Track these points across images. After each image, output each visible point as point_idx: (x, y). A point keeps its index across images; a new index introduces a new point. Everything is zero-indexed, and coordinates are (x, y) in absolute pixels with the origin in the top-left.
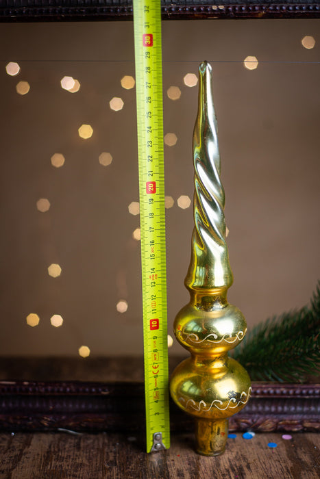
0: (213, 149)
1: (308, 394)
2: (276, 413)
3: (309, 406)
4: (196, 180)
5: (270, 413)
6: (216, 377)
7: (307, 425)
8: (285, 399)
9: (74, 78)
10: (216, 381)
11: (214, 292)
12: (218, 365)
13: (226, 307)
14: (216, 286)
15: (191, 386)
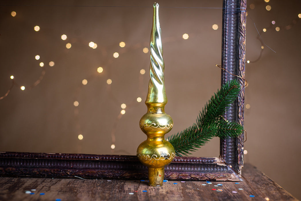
0: (159, 42)
1: (193, 161)
2: (178, 171)
3: (194, 168)
4: (151, 56)
5: (175, 171)
6: (159, 146)
7: (193, 176)
8: (183, 164)
9: (95, 43)
10: (157, 148)
11: (158, 105)
12: (159, 140)
13: (163, 113)
14: (159, 102)
15: (147, 151)
